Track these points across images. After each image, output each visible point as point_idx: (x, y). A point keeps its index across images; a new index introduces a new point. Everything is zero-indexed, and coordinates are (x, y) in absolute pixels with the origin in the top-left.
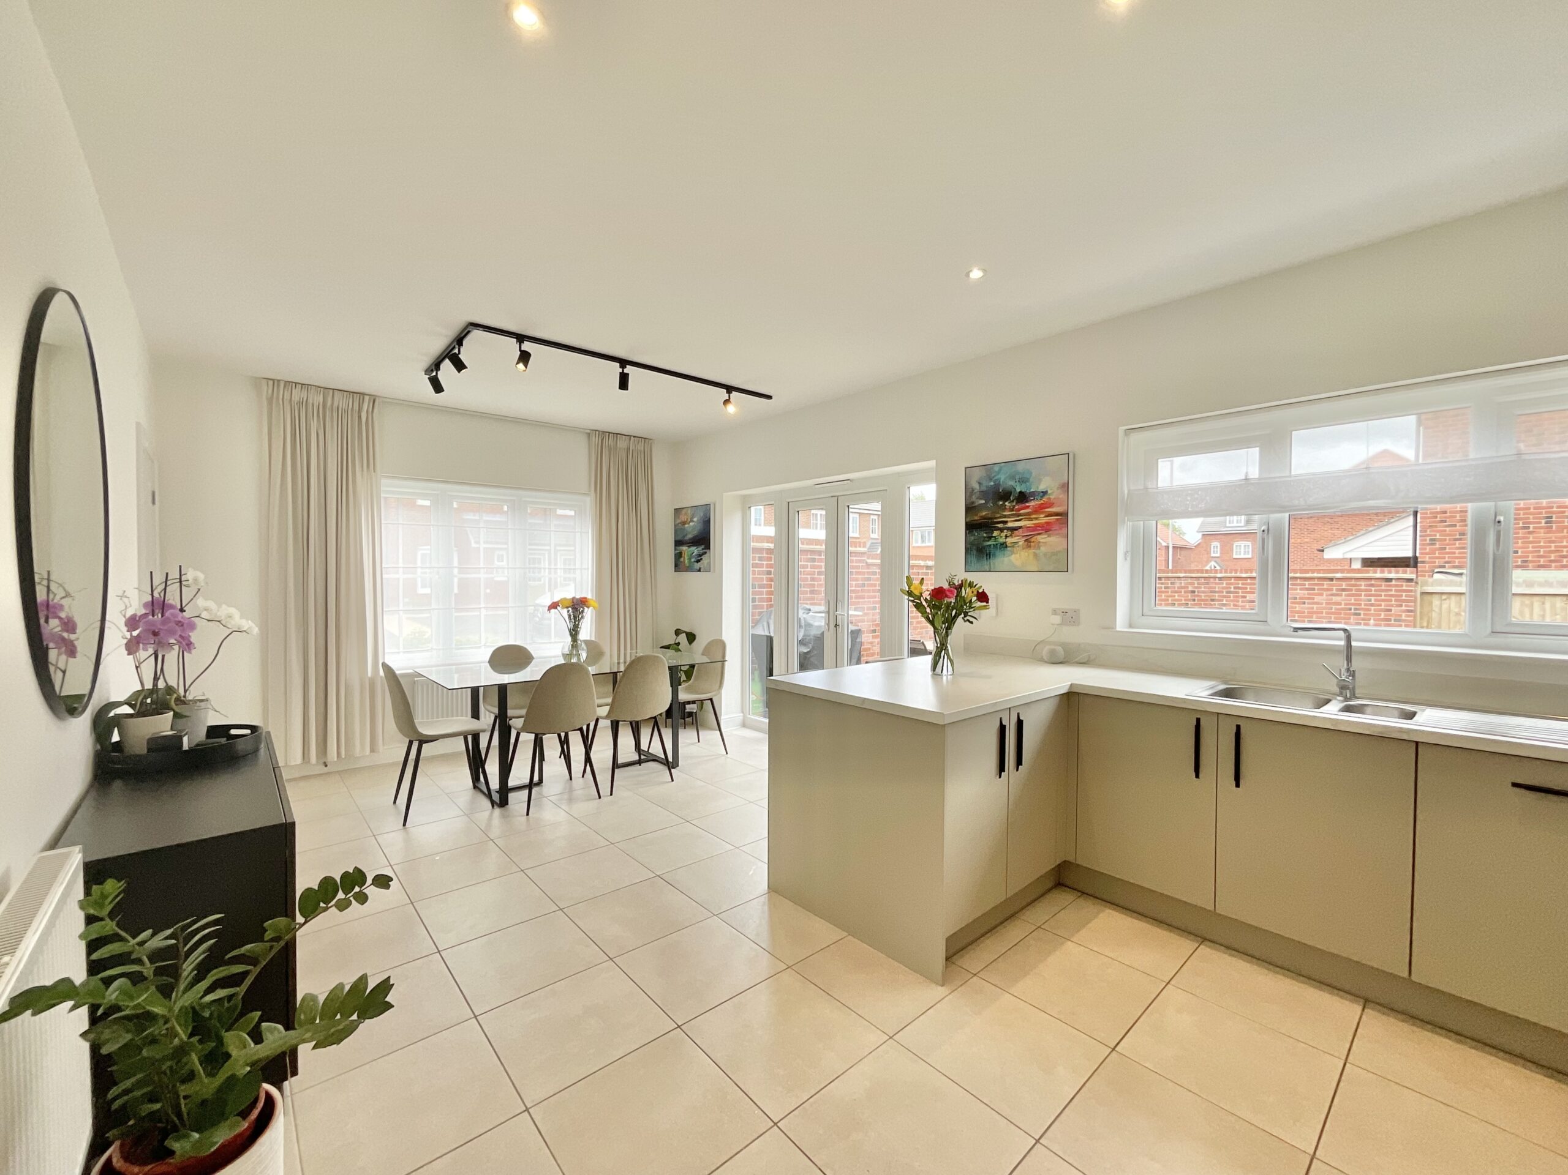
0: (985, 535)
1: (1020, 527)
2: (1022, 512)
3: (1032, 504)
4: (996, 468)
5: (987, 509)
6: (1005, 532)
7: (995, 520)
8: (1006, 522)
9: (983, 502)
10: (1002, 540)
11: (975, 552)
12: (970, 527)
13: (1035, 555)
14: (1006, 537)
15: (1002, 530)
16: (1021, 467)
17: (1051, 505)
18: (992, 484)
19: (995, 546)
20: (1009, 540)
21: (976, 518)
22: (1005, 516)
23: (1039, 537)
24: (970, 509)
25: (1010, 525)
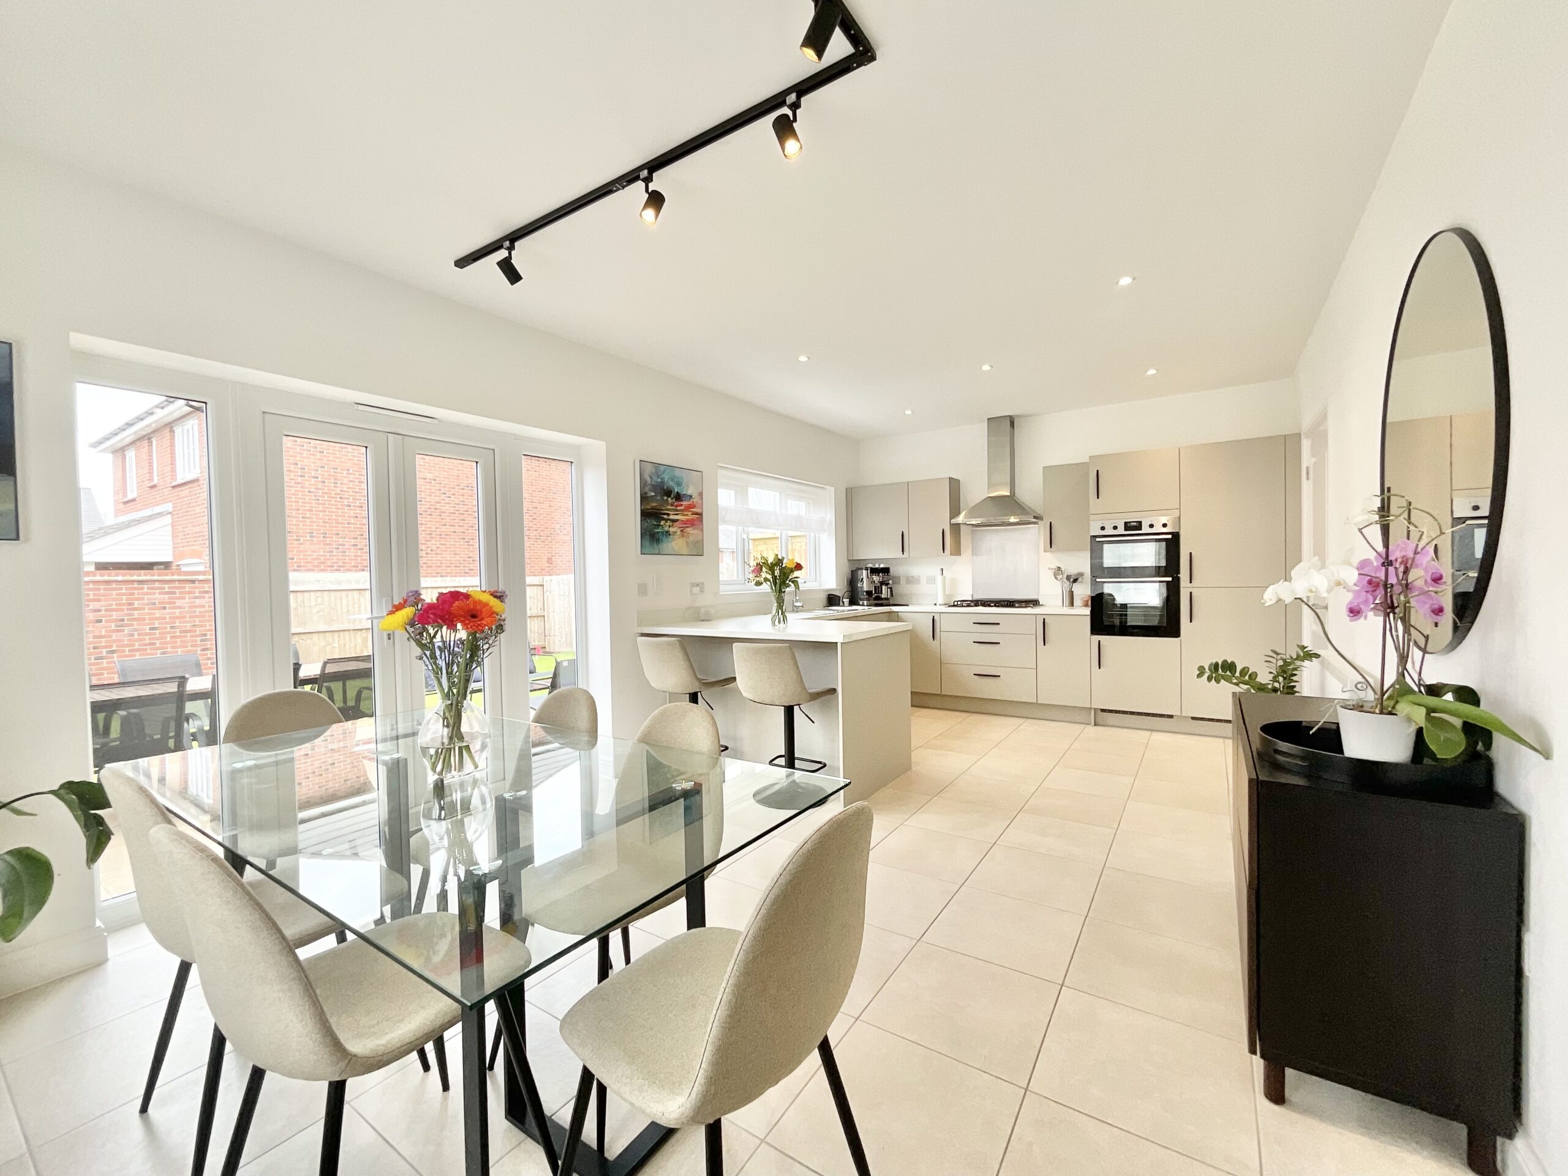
0: (655, 523)
1: (678, 520)
2: (678, 508)
3: (684, 503)
4: (662, 468)
5: (657, 501)
6: (669, 523)
7: (662, 512)
8: (668, 515)
9: (653, 494)
10: (666, 529)
11: (648, 537)
12: (645, 514)
13: (687, 542)
14: (669, 526)
15: (667, 520)
16: (677, 472)
17: (694, 507)
18: (659, 480)
19: (662, 533)
20: (672, 530)
21: (649, 507)
22: (668, 510)
23: (689, 529)
24: (644, 498)
25: (672, 517)
